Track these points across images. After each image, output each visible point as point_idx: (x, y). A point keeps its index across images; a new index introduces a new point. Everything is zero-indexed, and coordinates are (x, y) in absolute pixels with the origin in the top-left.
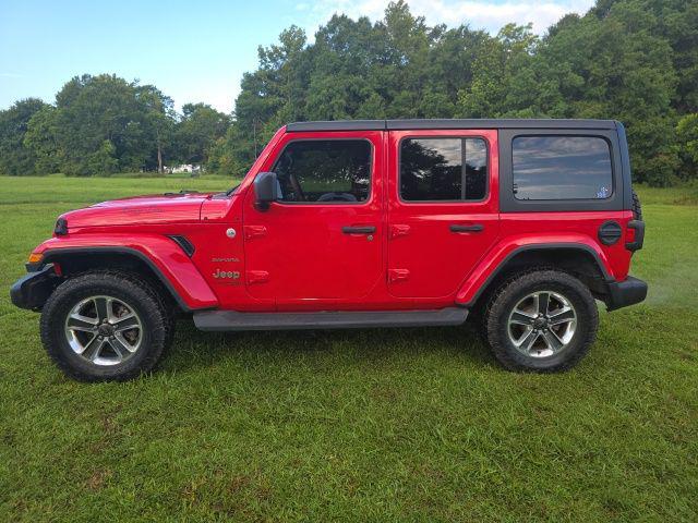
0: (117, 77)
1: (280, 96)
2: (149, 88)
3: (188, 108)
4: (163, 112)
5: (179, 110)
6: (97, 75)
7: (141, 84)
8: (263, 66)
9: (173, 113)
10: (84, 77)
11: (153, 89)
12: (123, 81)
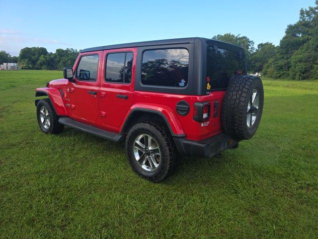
0: (231, 34)
1: (309, 35)
2: (244, 37)
3: (261, 45)
4: (248, 48)
5: (256, 47)
6: (223, 35)
7: (240, 36)
8: (301, 20)
9: (253, 48)
10: (218, 36)
11: (246, 38)
12: (233, 36)
